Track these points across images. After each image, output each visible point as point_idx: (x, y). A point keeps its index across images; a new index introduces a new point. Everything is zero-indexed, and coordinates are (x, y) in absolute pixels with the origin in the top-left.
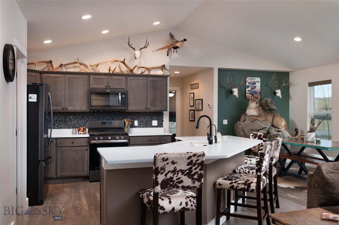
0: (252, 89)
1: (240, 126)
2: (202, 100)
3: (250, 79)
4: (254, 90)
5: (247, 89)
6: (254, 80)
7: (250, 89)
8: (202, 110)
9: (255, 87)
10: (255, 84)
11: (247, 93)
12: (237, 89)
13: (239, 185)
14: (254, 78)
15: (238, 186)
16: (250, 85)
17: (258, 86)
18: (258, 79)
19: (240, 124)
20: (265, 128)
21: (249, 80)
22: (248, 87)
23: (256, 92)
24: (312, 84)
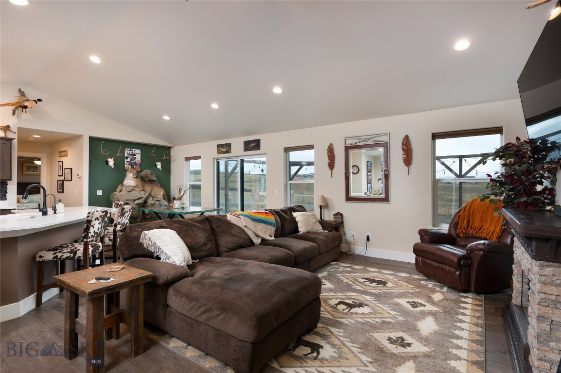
0: (131, 160)
1: (116, 197)
2: (71, 169)
3: (129, 150)
4: (134, 161)
5: (126, 160)
6: (134, 152)
7: (129, 160)
8: (71, 180)
9: (135, 158)
10: (135, 155)
11: (126, 164)
12: (113, 159)
13: (63, 254)
14: (134, 150)
15: (63, 256)
16: (129, 156)
17: (138, 158)
18: (138, 151)
19: (116, 195)
20: (142, 198)
21: (127, 151)
22: (127, 158)
23: (136, 164)
24: (188, 159)
